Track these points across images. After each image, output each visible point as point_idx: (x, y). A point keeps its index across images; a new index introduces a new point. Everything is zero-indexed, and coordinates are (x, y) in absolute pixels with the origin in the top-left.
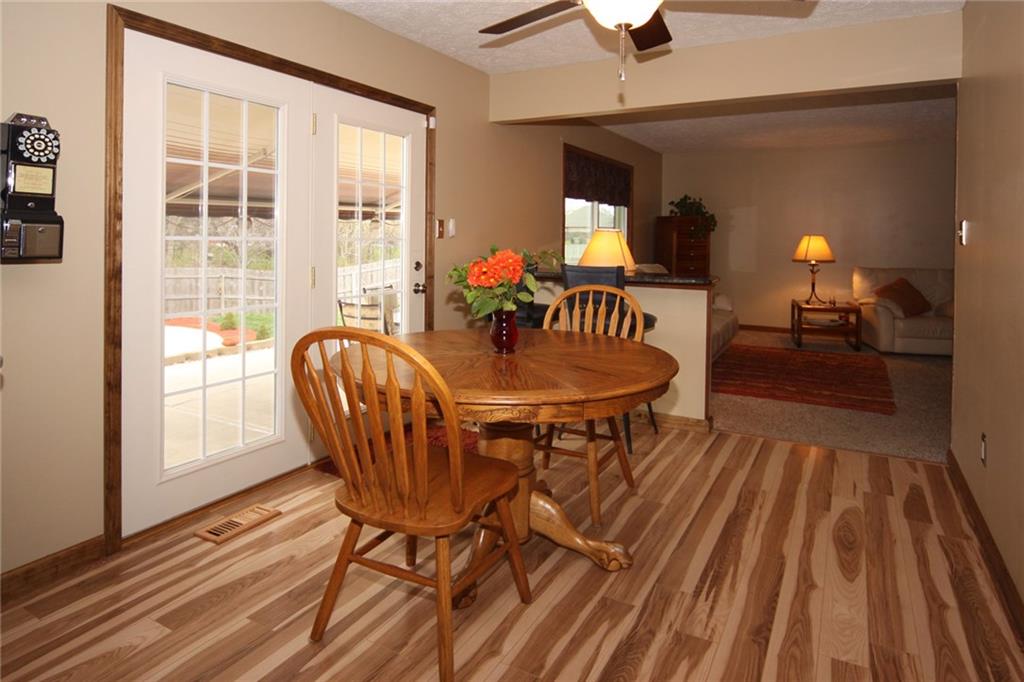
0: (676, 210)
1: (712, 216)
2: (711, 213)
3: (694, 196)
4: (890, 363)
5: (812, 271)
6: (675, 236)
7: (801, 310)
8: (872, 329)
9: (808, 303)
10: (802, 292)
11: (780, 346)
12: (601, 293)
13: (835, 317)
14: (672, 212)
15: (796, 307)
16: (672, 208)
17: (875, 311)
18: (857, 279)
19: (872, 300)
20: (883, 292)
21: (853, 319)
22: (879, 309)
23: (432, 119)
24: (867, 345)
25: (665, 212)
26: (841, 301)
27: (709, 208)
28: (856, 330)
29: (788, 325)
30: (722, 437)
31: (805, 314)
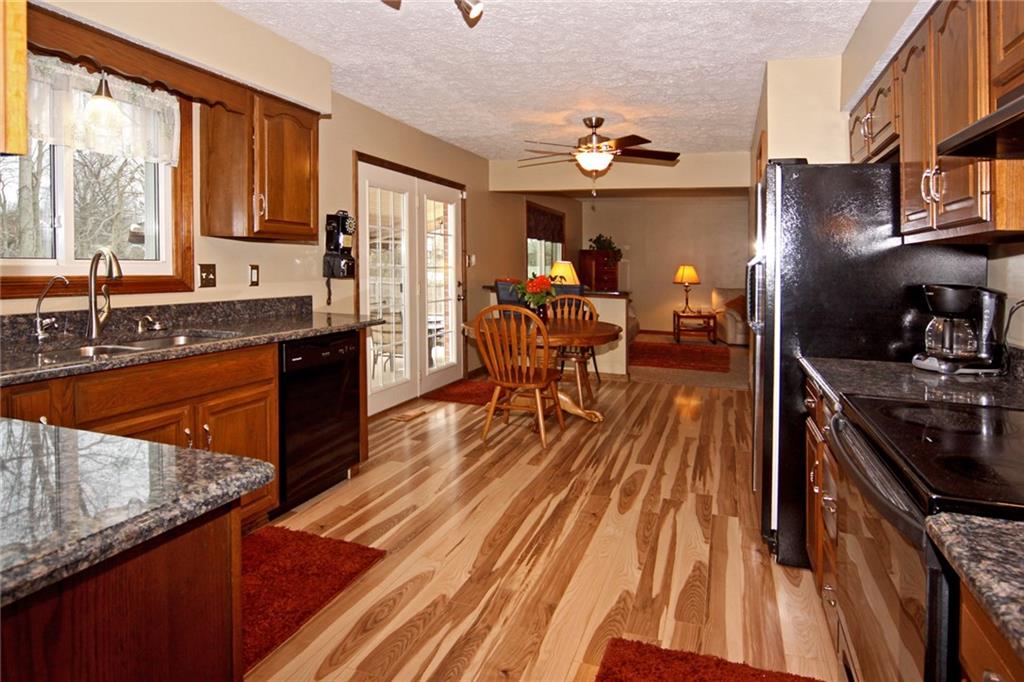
0: (594, 245)
1: (619, 250)
2: (619, 247)
3: (606, 235)
4: (732, 351)
5: (687, 291)
6: (594, 263)
7: (679, 317)
8: (723, 329)
9: (684, 312)
10: (680, 306)
11: (667, 342)
12: (572, 299)
13: (701, 321)
14: (591, 246)
15: (677, 316)
16: (591, 243)
17: (724, 317)
18: (715, 297)
19: (722, 310)
20: (729, 305)
21: (712, 323)
22: (728, 316)
23: (464, 193)
24: (721, 341)
25: (586, 246)
26: (705, 312)
27: (617, 245)
28: (714, 330)
29: (671, 330)
30: (635, 384)
31: (682, 320)
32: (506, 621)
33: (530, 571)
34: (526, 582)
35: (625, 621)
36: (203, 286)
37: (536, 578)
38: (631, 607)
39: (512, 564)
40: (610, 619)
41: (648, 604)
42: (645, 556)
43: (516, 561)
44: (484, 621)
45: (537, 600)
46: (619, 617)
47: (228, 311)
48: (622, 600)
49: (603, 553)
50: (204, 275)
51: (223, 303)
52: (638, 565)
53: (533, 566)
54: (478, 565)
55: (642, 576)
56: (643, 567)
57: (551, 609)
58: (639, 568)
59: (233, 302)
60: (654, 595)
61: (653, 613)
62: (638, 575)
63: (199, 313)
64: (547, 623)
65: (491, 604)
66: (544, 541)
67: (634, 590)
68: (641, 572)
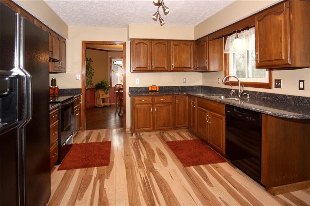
32: (135, 162)
33: (141, 176)
34: (139, 172)
35: (106, 171)
36: (275, 87)
37: (137, 174)
38: (106, 174)
39: (148, 175)
40: (110, 170)
41: (101, 177)
42: (104, 195)
43: (147, 177)
44: (140, 161)
45: (132, 169)
46: (108, 171)
47: (284, 99)
48: (109, 176)
49: (121, 191)
50: (276, 83)
51: (281, 95)
52: (106, 190)
53: (141, 177)
54: (157, 172)
55: (103, 186)
56: (104, 190)
57: (127, 168)
58: (105, 188)
59: (286, 95)
60: (99, 180)
61: (99, 175)
62: (105, 186)
63: (271, 97)
64: (126, 165)
65: (142, 164)
66: (146, 188)
67: (106, 180)
68: (104, 187)
